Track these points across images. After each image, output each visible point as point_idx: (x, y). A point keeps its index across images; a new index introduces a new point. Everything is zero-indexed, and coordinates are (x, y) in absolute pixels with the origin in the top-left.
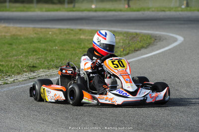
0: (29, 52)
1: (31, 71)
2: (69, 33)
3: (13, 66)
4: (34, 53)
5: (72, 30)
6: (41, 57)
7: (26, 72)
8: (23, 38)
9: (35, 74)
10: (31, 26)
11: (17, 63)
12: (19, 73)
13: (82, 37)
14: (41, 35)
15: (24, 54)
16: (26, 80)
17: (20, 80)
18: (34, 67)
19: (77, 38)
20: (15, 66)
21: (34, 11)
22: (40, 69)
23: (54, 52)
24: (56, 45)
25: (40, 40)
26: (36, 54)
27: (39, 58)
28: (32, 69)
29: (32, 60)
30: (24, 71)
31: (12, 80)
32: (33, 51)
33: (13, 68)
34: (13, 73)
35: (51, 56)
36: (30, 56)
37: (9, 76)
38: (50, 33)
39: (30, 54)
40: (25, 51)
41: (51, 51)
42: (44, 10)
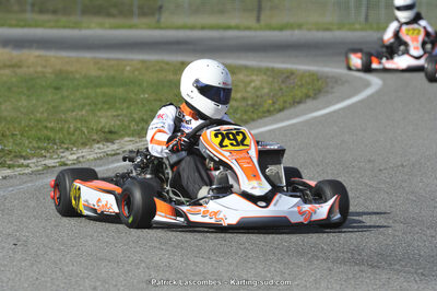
0: (96, 104)
1: (107, 140)
2: (162, 69)
3: (72, 130)
4: (106, 107)
5: (167, 63)
6: (120, 112)
7: (98, 142)
8: (77, 76)
9: (115, 147)
10: (88, 55)
11: (79, 125)
12: (84, 144)
14: (112, 73)
15: (87, 108)
16: (100, 159)
17: (88, 157)
18: (111, 132)
20: (75, 130)
21: (88, 28)
22: (122, 136)
23: (144, 105)
24: (144, 92)
25: (113, 81)
26: (109, 109)
27: (118, 116)
28: (109, 136)
29: (105, 120)
30: (94, 140)
31: (75, 157)
32: (104, 103)
33: (73, 134)
34: (74, 145)
35: (140, 111)
36: (99, 110)
37: (67, 149)
38: (128, 68)
39: (99, 107)
40: (88, 101)
41: (137, 103)
42: (107, 25)
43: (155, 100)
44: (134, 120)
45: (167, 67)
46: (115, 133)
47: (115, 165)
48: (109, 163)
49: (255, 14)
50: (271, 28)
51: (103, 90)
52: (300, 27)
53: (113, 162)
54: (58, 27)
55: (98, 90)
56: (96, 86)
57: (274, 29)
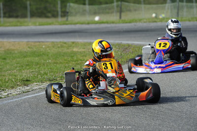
0: (22, 66)
1: (25, 85)
2: (62, 46)
3: (7, 80)
4: (28, 67)
5: (65, 43)
6: (34, 70)
7: (20, 86)
8: (16, 52)
9: (28, 88)
10: (25, 40)
11: (11, 77)
12: (13, 88)
13: (75, 50)
14: (35, 49)
15: (18, 68)
16: (20, 94)
17: (13, 94)
18: (27, 80)
19: (69, 51)
20: (8, 80)
21: (28, 25)
22: (33, 82)
23: (47, 66)
24: (49, 59)
25: (34, 54)
26: (30, 68)
27: (32, 72)
28: (26, 83)
29: (25, 74)
30: (18, 85)
31: (6, 94)
32: (27, 65)
33: (7, 82)
34: (7, 88)
35: (45, 69)
36: (24, 70)
37: (3, 90)
38: (44, 47)
39: (24, 68)
40: (19, 65)
41: (44, 65)
42: (38, 24)
43: (54, 63)
44: (41, 74)
45: (65, 45)
46: (29, 81)
47: (25, 97)
48: (23, 96)
49: (118, 14)
50: (125, 22)
51: (28, 59)
52: (140, 20)
53: (25, 96)
54: (12, 26)
55: (25, 59)
56: (25, 57)
57: (126, 23)
